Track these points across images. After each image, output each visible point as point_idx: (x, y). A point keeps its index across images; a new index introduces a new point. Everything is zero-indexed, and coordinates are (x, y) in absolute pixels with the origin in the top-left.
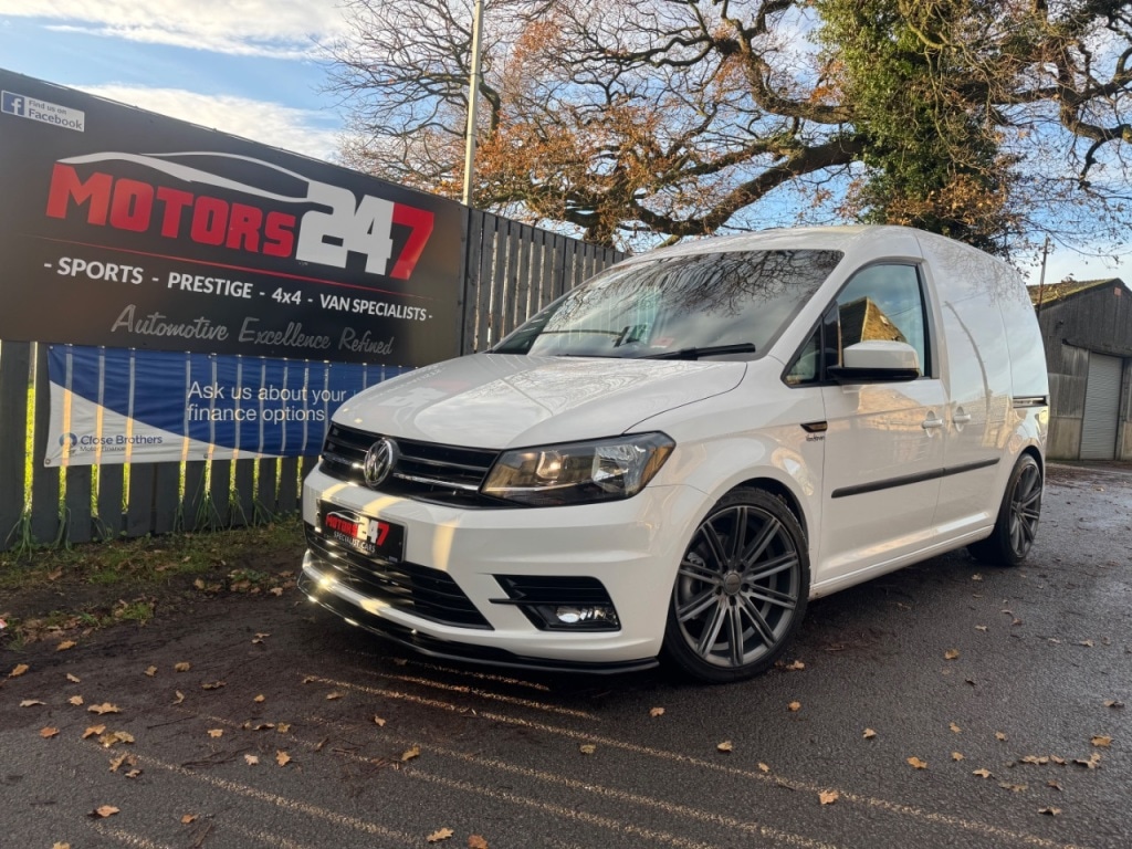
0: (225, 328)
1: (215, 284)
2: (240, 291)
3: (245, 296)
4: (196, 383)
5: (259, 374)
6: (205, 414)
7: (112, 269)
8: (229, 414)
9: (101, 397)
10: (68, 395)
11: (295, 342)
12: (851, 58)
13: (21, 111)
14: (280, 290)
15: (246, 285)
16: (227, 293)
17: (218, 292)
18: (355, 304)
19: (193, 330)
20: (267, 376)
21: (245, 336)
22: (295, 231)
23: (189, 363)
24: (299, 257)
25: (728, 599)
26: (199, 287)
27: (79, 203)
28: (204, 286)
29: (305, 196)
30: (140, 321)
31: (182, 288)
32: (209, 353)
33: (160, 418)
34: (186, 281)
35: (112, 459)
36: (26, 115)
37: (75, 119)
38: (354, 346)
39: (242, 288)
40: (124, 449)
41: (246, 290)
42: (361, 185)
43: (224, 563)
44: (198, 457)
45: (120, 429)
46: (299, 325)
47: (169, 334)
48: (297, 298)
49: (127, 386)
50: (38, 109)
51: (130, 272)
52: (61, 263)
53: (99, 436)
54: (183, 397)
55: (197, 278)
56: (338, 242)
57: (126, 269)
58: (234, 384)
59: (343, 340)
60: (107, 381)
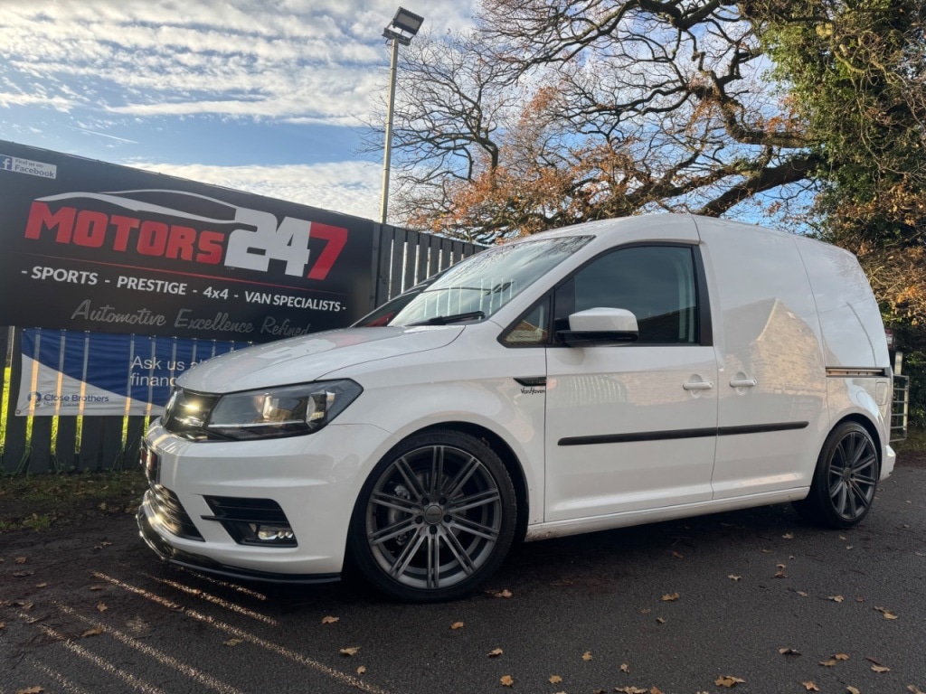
0: (163, 317)
1: (156, 285)
2: (176, 289)
3: (180, 293)
4: (138, 357)
5: (191, 351)
6: (145, 381)
7: (73, 274)
8: (164, 381)
9: (61, 366)
10: (36, 364)
11: (222, 327)
12: (799, 90)
13: (10, 167)
14: (210, 289)
15: (182, 285)
16: (165, 291)
17: (158, 290)
18: (275, 298)
19: (137, 318)
20: (197, 352)
21: (180, 323)
22: (224, 245)
23: (133, 342)
24: (227, 263)
25: (428, 529)
26: (142, 287)
27: (49, 228)
28: (147, 286)
29: (233, 219)
30: (94, 312)
31: (129, 287)
32: (150, 336)
33: (107, 383)
34: (131, 282)
35: (68, 412)
36: (13, 169)
37: (49, 170)
38: (274, 330)
39: (178, 287)
40: (78, 405)
41: (181, 289)
42: (282, 210)
43: (133, 492)
44: (139, 413)
45: (74, 390)
46: (226, 315)
47: (117, 321)
48: (225, 294)
49: (82, 359)
50: (22, 165)
51: (87, 276)
52: (35, 270)
53: (59, 395)
54: (127, 367)
55: (141, 280)
56: (262, 252)
57: (84, 274)
58: (170, 359)
59: (265, 326)
60: (66, 355)
